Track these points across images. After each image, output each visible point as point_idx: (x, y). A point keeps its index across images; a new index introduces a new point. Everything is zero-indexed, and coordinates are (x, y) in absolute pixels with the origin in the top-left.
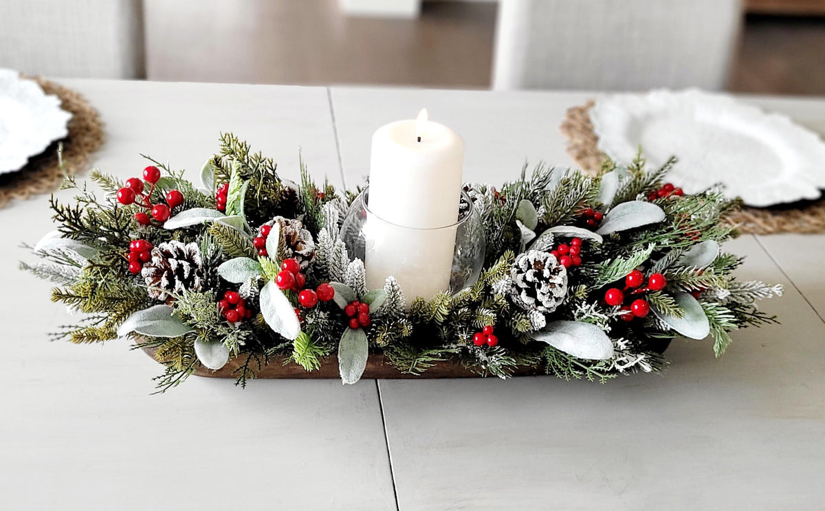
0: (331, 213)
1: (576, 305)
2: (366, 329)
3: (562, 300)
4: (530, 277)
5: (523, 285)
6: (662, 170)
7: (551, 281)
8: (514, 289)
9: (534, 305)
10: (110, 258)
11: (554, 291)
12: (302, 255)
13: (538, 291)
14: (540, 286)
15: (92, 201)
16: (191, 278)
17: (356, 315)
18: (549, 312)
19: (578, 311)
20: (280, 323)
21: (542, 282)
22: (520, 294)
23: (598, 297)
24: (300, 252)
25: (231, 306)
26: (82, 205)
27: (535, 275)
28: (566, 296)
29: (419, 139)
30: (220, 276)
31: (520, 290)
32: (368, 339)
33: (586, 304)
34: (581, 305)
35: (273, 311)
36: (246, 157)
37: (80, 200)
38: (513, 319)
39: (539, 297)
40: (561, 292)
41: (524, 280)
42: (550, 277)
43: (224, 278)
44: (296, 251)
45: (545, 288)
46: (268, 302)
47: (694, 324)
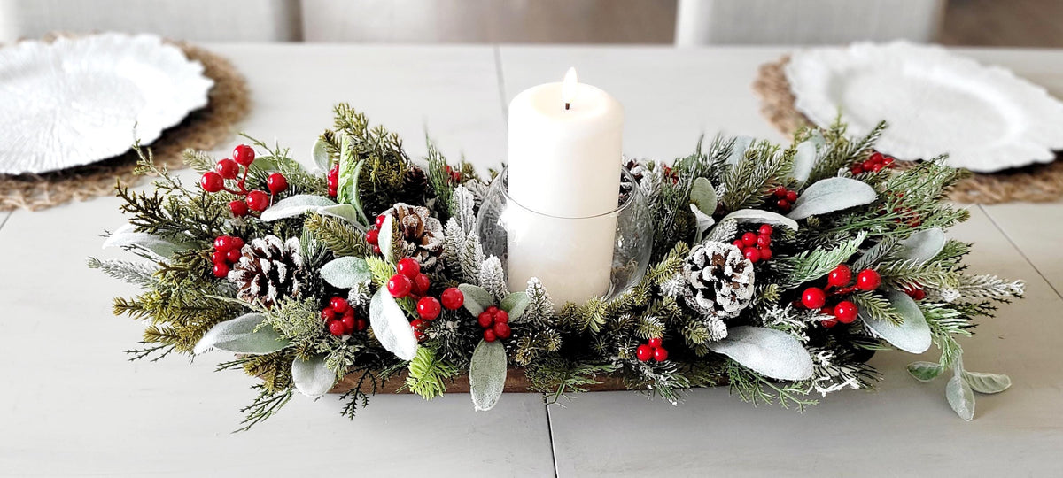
0: (464, 198)
1: (766, 308)
2: (505, 340)
3: (747, 303)
4: (707, 274)
5: (699, 286)
6: (869, 137)
7: (733, 280)
8: (688, 290)
9: (713, 310)
10: (190, 260)
11: (738, 292)
12: (428, 250)
13: (718, 293)
14: (719, 287)
15: (176, 187)
16: (289, 282)
17: (492, 325)
18: (732, 317)
19: (767, 315)
20: (393, 341)
21: (722, 281)
22: (695, 296)
23: (793, 299)
24: (425, 247)
25: (337, 316)
26: (162, 192)
27: (714, 272)
28: (753, 298)
29: (568, 107)
30: (323, 279)
31: (695, 291)
32: (507, 354)
33: (778, 308)
34: (771, 309)
35: (386, 324)
36: (364, 130)
37: (159, 187)
38: (686, 327)
39: (719, 300)
40: (746, 294)
41: (700, 278)
42: (733, 276)
43: (329, 282)
44: (421, 246)
45: (726, 289)
46: (379, 313)
47: (912, 332)
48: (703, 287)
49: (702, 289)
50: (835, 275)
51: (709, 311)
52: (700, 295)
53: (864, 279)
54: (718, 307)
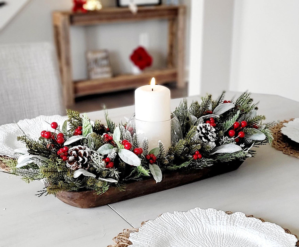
1: (221, 139)
2: (155, 163)
4: (204, 131)
6: (222, 96)
7: (211, 131)
8: (199, 138)
11: (213, 135)
13: (208, 136)
14: (208, 134)
17: (151, 158)
19: (221, 142)
20: (132, 162)
23: (226, 134)
25: (107, 163)
27: (205, 130)
29: (152, 90)
32: (158, 166)
33: (224, 137)
34: (222, 139)
35: (128, 158)
41: (202, 133)
42: (211, 130)
45: (210, 134)
47: (260, 136)
48: (203, 135)
49: (203, 136)
50: (235, 125)
51: (207, 142)
52: (203, 139)
53: (243, 124)
54: (209, 140)
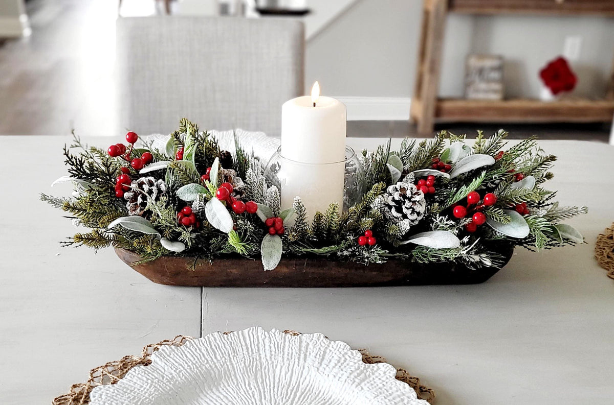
1: (433, 219)
3: (422, 215)
4: (397, 197)
5: (393, 204)
7: (412, 199)
8: (386, 208)
9: (402, 218)
11: (415, 207)
12: (235, 190)
14: (404, 203)
17: (274, 225)
18: (414, 224)
19: (434, 224)
21: (406, 200)
22: (391, 211)
23: (448, 212)
24: (234, 188)
27: (400, 195)
28: (425, 212)
29: (314, 105)
30: (178, 197)
31: (390, 207)
32: (282, 241)
33: (439, 217)
35: (215, 215)
39: (405, 210)
40: (421, 209)
41: (393, 200)
43: (181, 198)
45: (408, 204)
46: (211, 210)
47: (518, 228)
48: (395, 205)
49: (394, 206)
50: (470, 197)
51: (400, 219)
52: (393, 210)
53: (487, 198)
54: (405, 217)
